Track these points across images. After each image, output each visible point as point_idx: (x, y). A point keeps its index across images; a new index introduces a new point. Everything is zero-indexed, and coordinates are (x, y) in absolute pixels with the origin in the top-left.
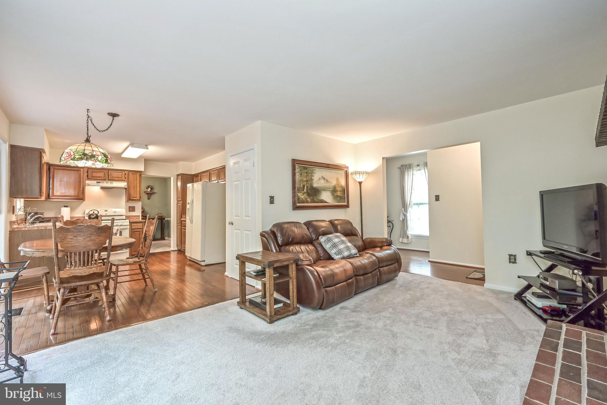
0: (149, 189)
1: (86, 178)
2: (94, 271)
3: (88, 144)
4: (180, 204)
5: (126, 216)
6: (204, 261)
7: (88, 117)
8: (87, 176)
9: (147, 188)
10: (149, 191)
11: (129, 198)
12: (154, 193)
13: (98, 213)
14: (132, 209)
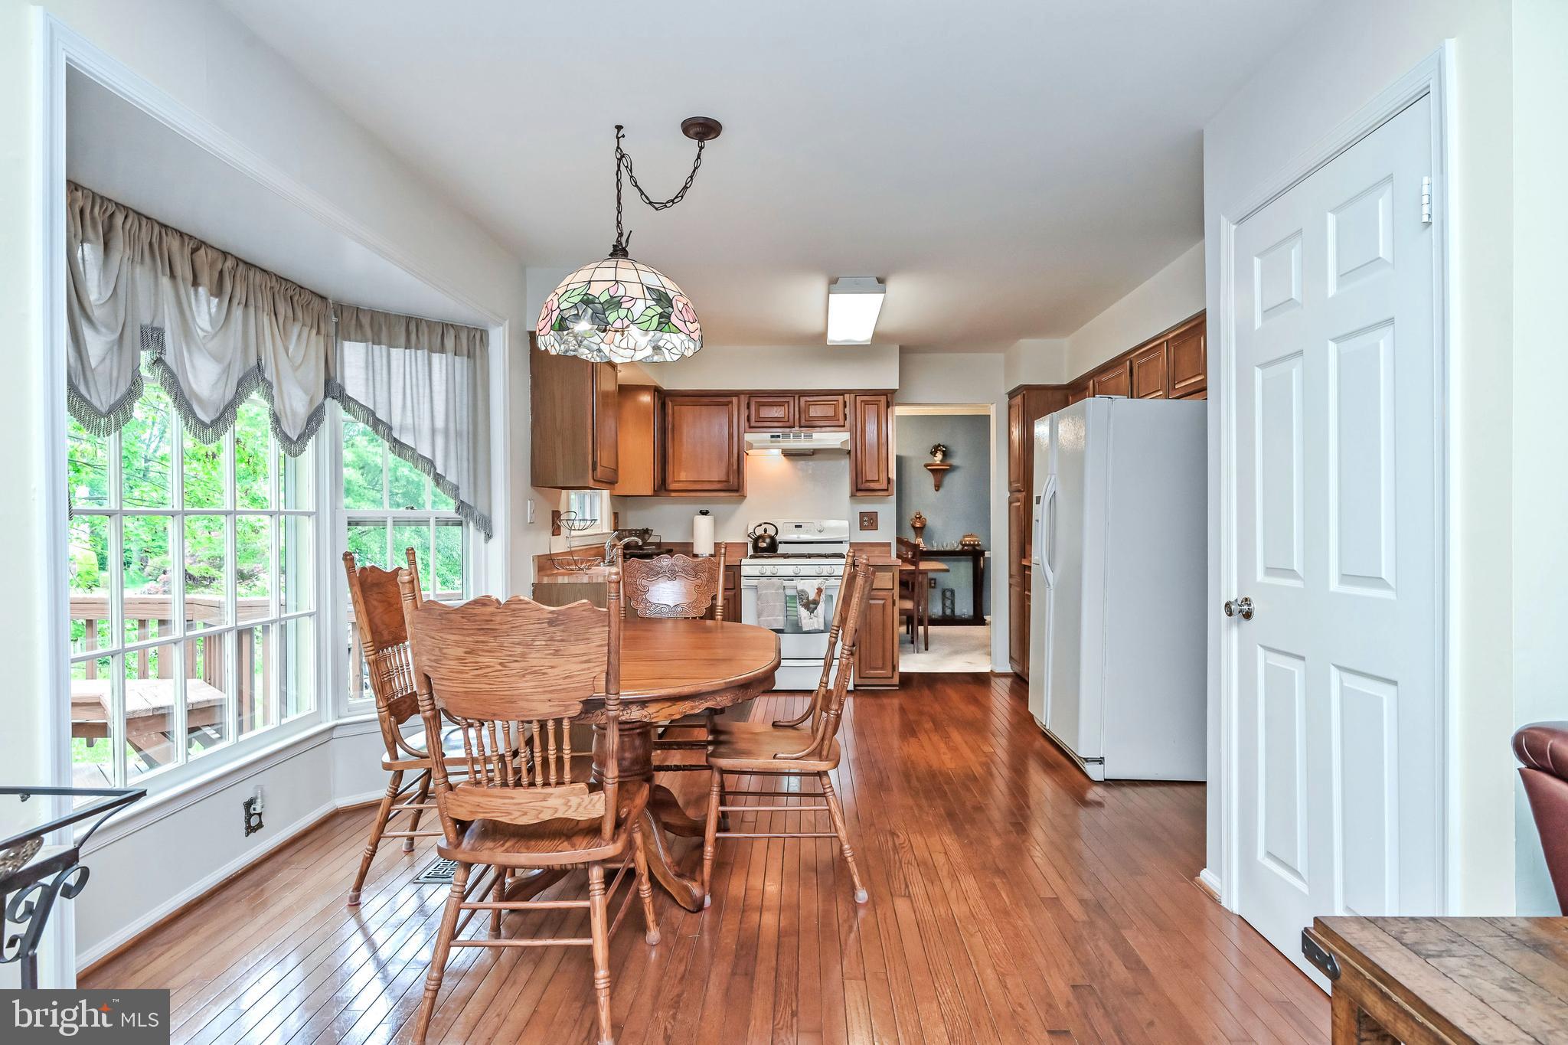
0: (939, 456)
1: (747, 424)
2: (556, 810)
3: (622, 263)
4: (1018, 504)
5: (851, 545)
6: (1101, 761)
7: (619, 156)
8: (749, 420)
9: (933, 453)
10: (938, 462)
11: (857, 486)
12: (952, 469)
13: (777, 534)
14: (869, 521)
